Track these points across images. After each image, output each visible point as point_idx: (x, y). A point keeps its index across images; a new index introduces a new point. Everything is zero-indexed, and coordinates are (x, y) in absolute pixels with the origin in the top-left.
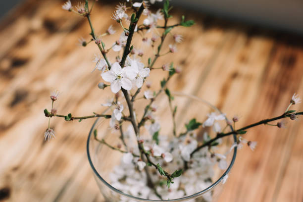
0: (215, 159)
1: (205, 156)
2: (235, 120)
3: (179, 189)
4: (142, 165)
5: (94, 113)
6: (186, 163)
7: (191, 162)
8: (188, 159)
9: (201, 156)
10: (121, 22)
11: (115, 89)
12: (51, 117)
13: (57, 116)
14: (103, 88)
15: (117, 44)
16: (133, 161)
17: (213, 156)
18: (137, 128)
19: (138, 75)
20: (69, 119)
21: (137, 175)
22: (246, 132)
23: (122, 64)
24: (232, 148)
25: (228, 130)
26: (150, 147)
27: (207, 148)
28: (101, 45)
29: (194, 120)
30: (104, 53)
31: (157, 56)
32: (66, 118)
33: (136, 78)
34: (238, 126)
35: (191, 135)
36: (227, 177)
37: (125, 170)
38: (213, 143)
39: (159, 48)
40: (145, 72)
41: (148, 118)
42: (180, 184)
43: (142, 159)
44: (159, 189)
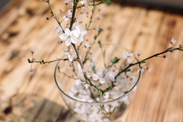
0: (129, 79)
1: (124, 78)
2: (139, 55)
3: (109, 98)
4: (87, 86)
5: (57, 58)
6: (112, 82)
7: (115, 82)
8: (113, 80)
9: (121, 78)
10: (68, 5)
11: (68, 44)
12: (32, 63)
13: (36, 62)
14: (61, 44)
15: (67, 17)
16: (81, 84)
17: (127, 77)
18: (82, 65)
19: (80, 35)
20: (43, 63)
21: (85, 92)
22: (145, 62)
23: (70, 29)
24: (138, 71)
25: (136, 62)
26: (90, 75)
27: (124, 73)
28: (57, 18)
29: (116, 58)
30: (59, 23)
31: (91, 22)
32: (41, 62)
33: (79, 36)
34: (141, 59)
35: (115, 66)
36: (136, 87)
37: (78, 89)
38: (127, 70)
39: (91, 18)
40: (84, 33)
41: (88, 59)
42: (110, 95)
43: (87, 83)
44: (98, 99)
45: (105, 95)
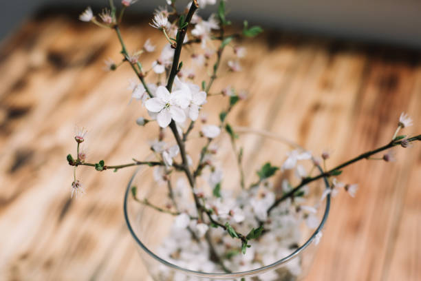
0: (301, 214)
1: (287, 212)
2: (325, 157)
3: (254, 261)
4: (202, 229)
5: (134, 160)
6: (261, 223)
7: (269, 222)
8: (264, 217)
9: (281, 214)
10: (164, 31)
12: (77, 165)
13: (85, 164)
14: (144, 125)
15: (159, 63)
16: (188, 228)
17: (298, 210)
18: (192, 179)
19: (191, 103)
20: (101, 168)
21: (195, 247)
22: (340, 172)
23: (169, 87)
24: (324, 196)
25: (316, 173)
26: (210, 205)
27: (289, 200)
28: (136, 66)
29: (268, 165)
30: (141, 77)
31: (214, 78)
32: (96, 166)
33: (189, 106)
34: (329, 166)
35: (266, 185)
36: (320, 235)
37: (178, 241)
38: (296, 193)
39: (215, 68)
40: (201, 98)
41: (207, 163)
42: (256, 254)
43: (200, 221)
44: (227, 264)
45: (249, 246)
